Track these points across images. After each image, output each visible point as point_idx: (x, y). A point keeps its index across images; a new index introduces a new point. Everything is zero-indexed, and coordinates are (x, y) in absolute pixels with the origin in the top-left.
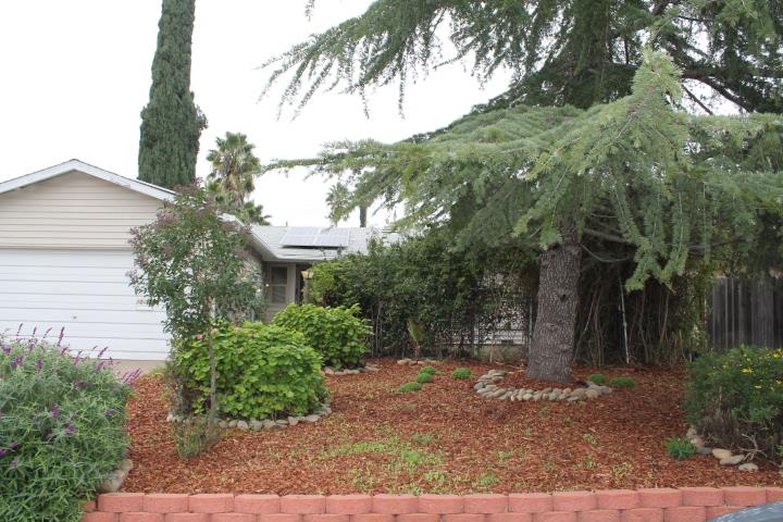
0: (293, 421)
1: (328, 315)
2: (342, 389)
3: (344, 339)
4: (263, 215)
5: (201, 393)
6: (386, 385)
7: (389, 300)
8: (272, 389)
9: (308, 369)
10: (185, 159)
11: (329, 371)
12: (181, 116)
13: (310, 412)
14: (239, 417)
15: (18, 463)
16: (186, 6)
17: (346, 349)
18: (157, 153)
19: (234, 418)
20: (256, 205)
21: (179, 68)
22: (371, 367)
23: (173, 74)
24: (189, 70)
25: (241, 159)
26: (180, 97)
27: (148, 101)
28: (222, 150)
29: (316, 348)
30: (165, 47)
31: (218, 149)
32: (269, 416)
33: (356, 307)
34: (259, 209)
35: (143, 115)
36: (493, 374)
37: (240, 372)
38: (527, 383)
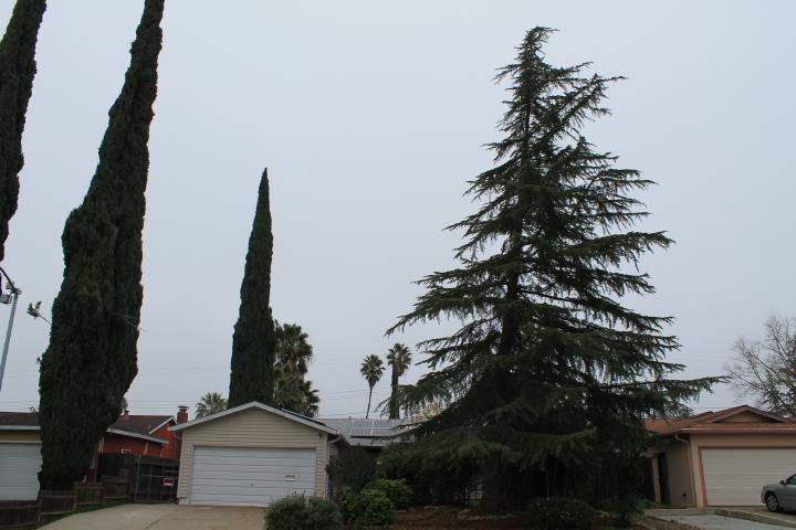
0: (384, 527)
1: (392, 484)
2: (400, 517)
3: (400, 495)
4: (311, 390)
5: (351, 516)
6: (418, 516)
8: (377, 515)
9: (389, 508)
10: (266, 361)
13: (390, 524)
14: (366, 525)
18: (247, 357)
19: (363, 525)
22: (412, 509)
23: (258, 297)
24: (269, 292)
25: (296, 347)
26: (262, 312)
29: (390, 499)
30: (252, 276)
32: (376, 525)
33: (404, 480)
34: (309, 384)
36: (467, 510)
37: (364, 508)
38: (480, 514)
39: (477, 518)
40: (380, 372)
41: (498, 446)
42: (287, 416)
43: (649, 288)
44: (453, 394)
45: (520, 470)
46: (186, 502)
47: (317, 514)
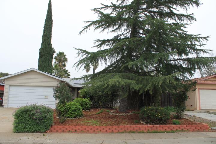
0: (77, 118)
1: (83, 100)
2: (86, 114)
3: (86, 105)
4: (68, 72)
5: (62, 114)
6: (94, 113)
7: (96, 97)
8: (74, 113)
9: (80, 110)
10: (50, 61)
11: (83, 111)
12: (49, 50)
13: (80, 117)
14: (69, 117)
15: (43, 121)
16: (50, 23)
17: (87, 107)
18: (43, 59)
19: (67, 117)
20: (66, 70)
21: (49, 38)
22: (92, 110)
23: (47, 40)
24: (51, 39)
25: (62, 59)
26: (49, 45)
27: (41, 46)
28: (58, 56)
29: (81, 106)
30: (45, 33)
31: (57, 56)
32: (73, 117)
33: (89, 98)
34: (67, 71)
35: (40, 50)
36: (113, 111)
37: (69, 110)
38: (119, 113)
39: (117, 114)
40: (90, 68)
41: (130, 81)
42: (45, 74)
43: (194, 19)
44: (108, 59)
45: (140, 94)
46: (6, 107)
47: (39, 114)
